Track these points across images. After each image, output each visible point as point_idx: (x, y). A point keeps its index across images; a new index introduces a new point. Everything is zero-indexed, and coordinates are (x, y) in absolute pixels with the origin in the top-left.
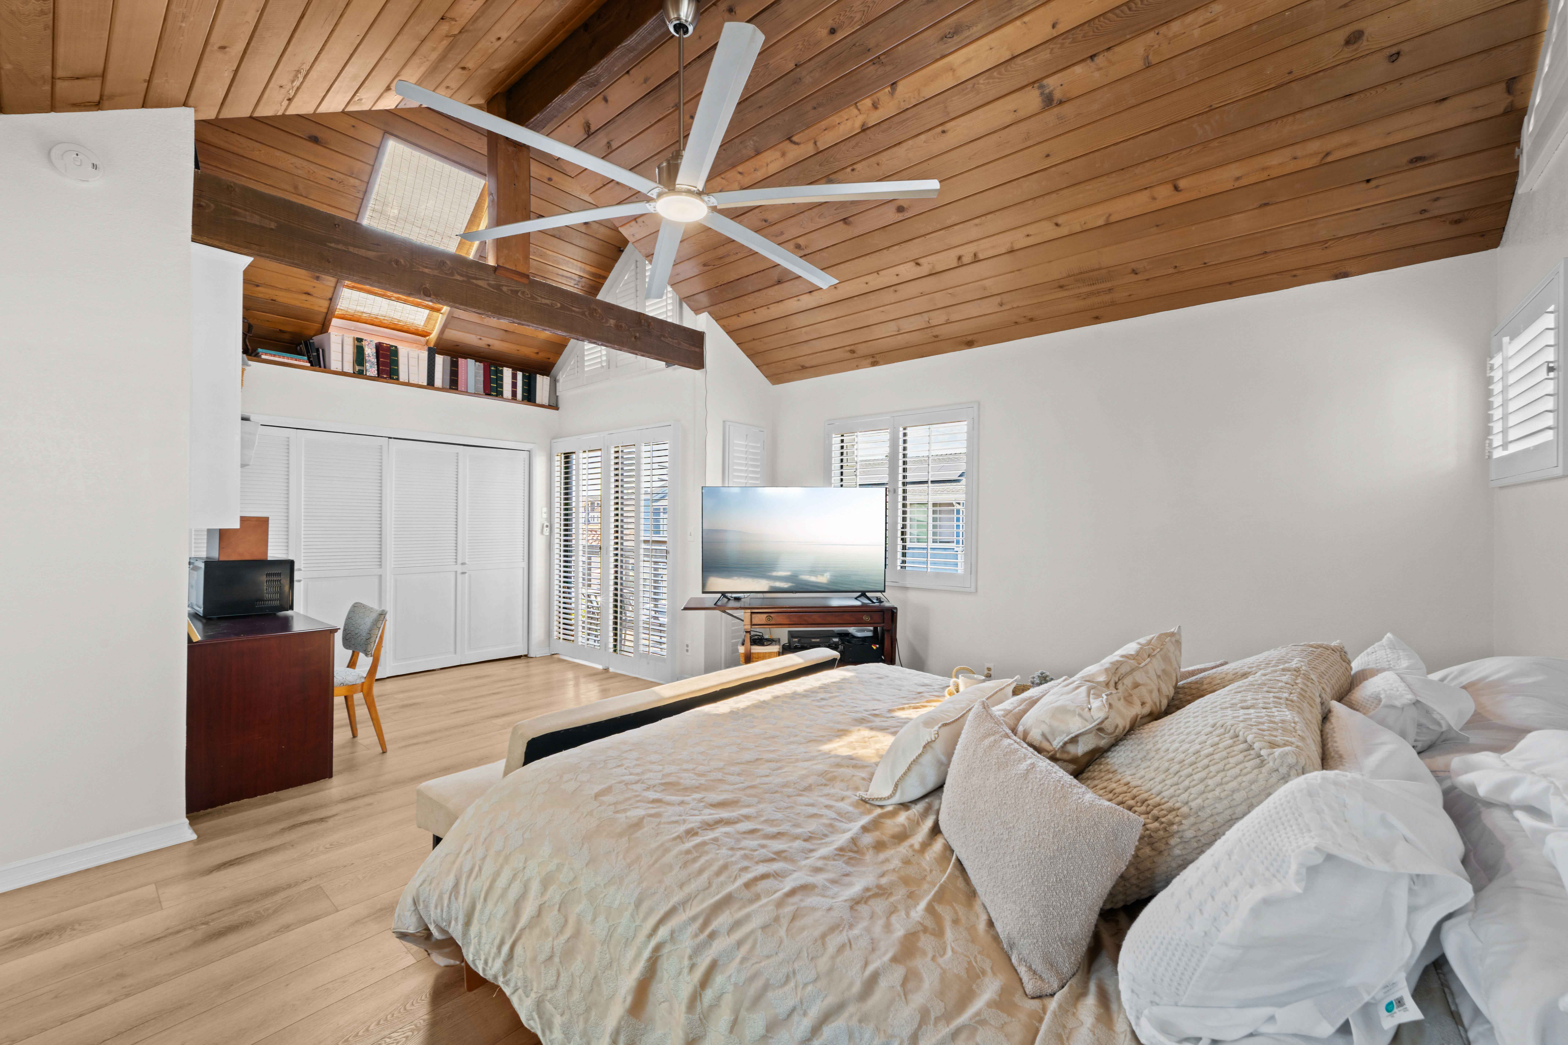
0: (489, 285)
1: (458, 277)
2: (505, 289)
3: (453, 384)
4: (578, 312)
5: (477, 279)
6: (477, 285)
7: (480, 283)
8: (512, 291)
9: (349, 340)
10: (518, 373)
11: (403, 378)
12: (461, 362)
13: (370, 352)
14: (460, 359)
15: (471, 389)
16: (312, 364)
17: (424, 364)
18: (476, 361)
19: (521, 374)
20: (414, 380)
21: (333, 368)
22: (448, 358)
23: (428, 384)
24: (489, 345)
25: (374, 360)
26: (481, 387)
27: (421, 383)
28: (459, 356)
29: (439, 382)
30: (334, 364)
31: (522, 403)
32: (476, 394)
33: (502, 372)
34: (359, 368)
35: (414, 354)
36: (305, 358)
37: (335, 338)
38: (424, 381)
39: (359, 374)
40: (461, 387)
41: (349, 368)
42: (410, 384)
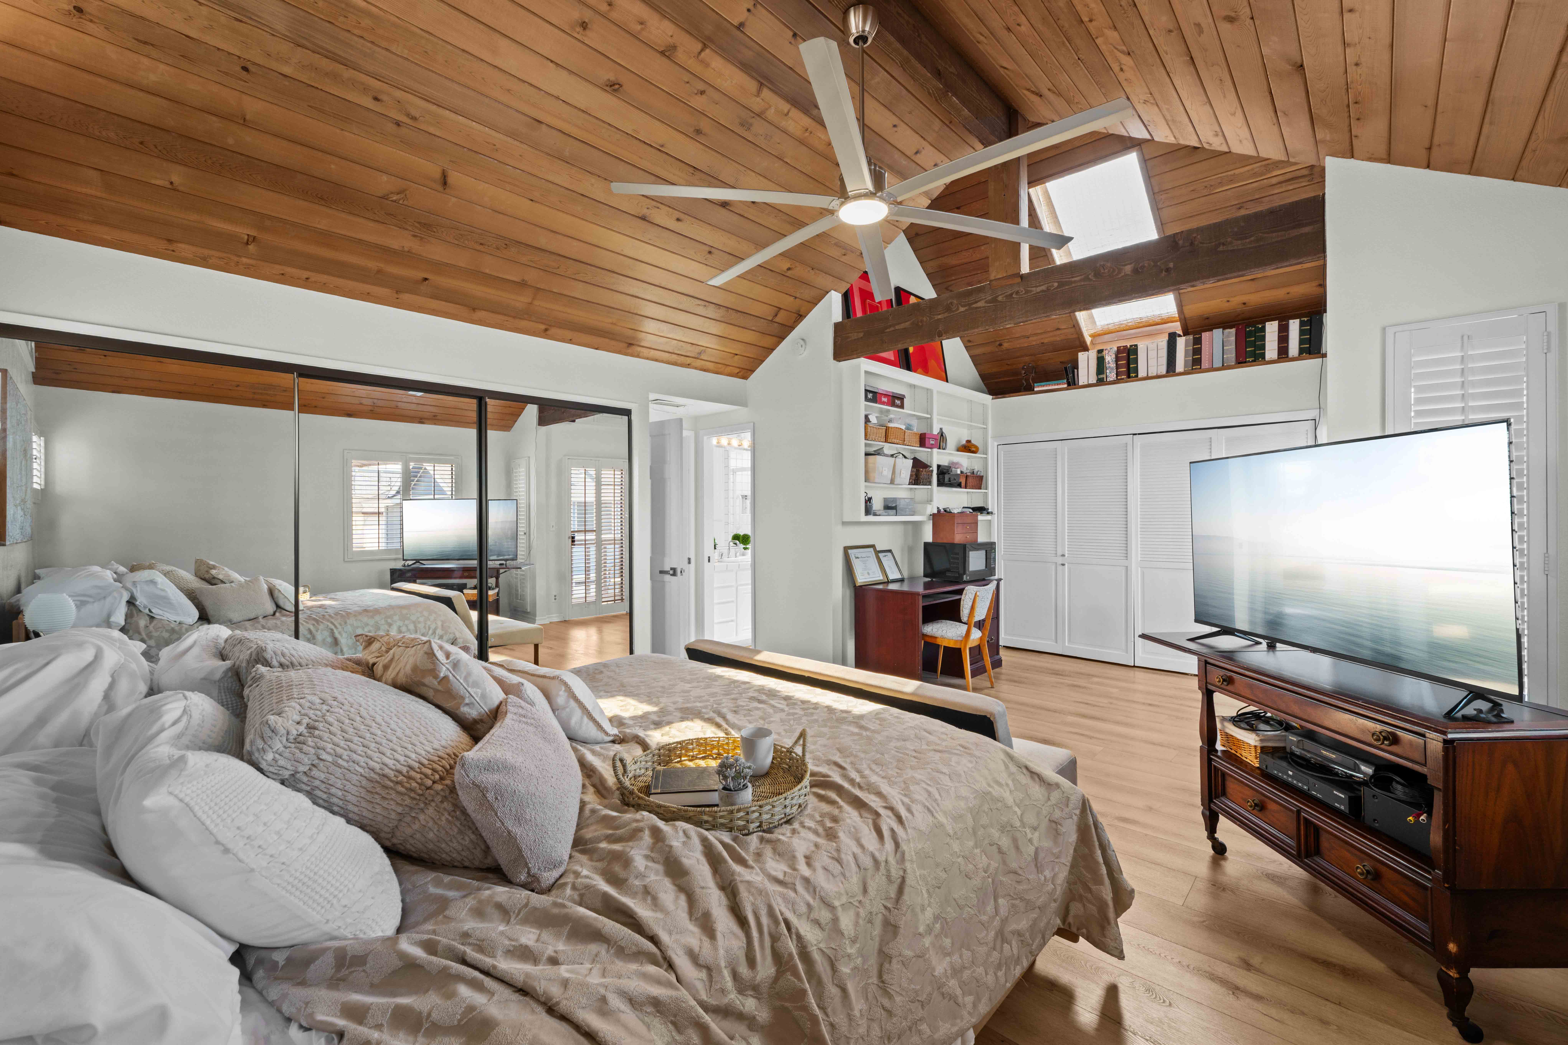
0: (986, 302)
1: (962, 309)
2: (1000, 298)
3: (1196, 364)
4: (1080, 281)
5: (976, 302)
6: (976, 308)
7: (979, 304)
8: (1006, 296)
9: (1092, 354)
10: (1291, 321)
11: (1142, 373)
12: (1205, 336)
13: (1109, 359)
14: (1203, 334)
15: (1217, 363)
16: (1069, 384)
17: (1164, 353)
18: (1224, 328)
19: (1297, 321)
20: (1153, 372)
21: (1080, 384)
22: (1191, 337)
23: (1168, 372)
24: (1244, 304)
25: (1113, 365)
26: (1231, 356)
27: (1159, 373)
28: (1205, 331)
29: (1180, 366)
30: (1082, 380)
31: (1294, 359)
32: (1224, 367)
33: (1263, 329)
34: (1101, 376)
35: (1153, 346)
36: (1065, 381)
37: (1082, 357)
38: (1163, 370)
39: (1101, 382)
40: (1205, 364)
41: (1093, 379)
42: (1148, 378)
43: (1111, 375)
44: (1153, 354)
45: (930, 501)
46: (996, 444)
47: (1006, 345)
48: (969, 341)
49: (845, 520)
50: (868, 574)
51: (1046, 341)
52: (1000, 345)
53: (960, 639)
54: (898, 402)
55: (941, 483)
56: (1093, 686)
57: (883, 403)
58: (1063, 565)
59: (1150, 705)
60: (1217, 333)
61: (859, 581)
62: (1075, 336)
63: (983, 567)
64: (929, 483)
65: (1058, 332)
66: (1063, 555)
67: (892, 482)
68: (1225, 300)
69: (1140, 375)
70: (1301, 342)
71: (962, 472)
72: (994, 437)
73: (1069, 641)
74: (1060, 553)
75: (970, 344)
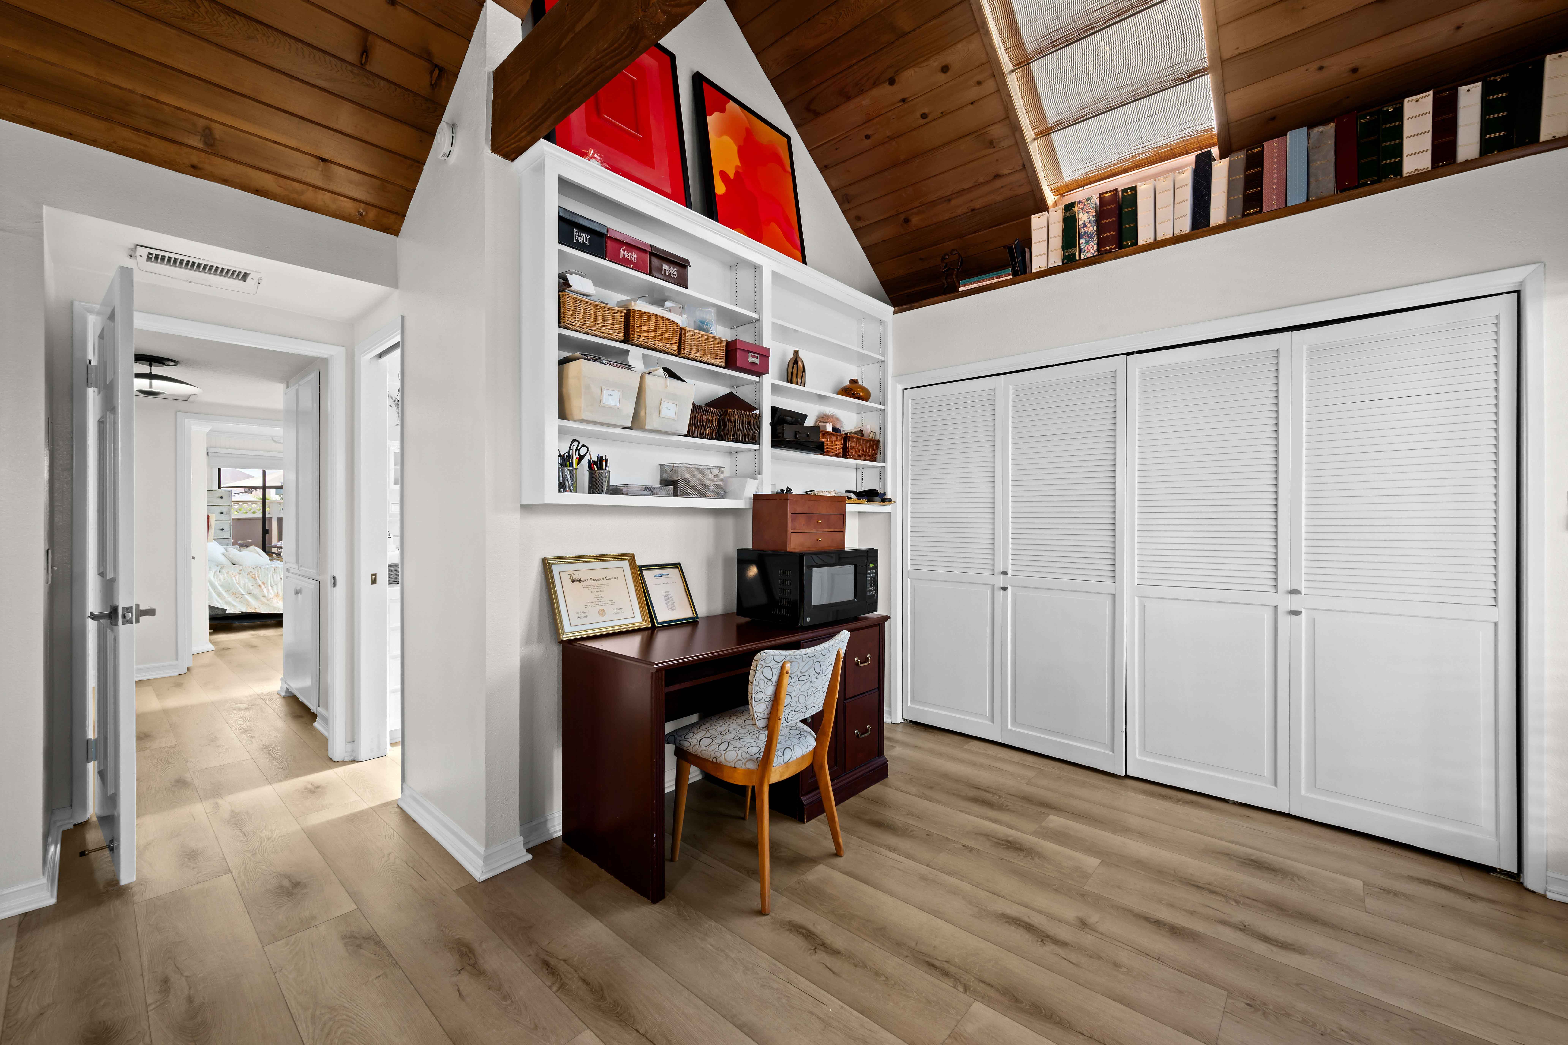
3: (1251, 206)
9: (1056, 216)
10: (1462, 90)
11: (1144, 235)
12: (1271, 148)
13: (1085, 218)
14: (1266, 144)
15: (1296, 196)
16: (1015, 274)
17: (1186, 194)
18: (1311, 126)
19: (1476, 89)
20: (1165, 232)
21: (1035, 268)
22: (1241, 156)
23: (1194, 227)
24: (1355, 70)
25: (1092, 229)
26: (1327, 181)
27: (1177, 232)
28: (1271, 138)
29: (1218, 214)
30: (1038, 263)
31: (1469, 165)
32: (1310, 204)
33: (1399, 114)
34: (1071, 251)
35: (1164, 184)
36: (1010, 270)
37: (1037, 221)
38: (1185, 225)
39: (1070, 262)
40: (1270, 202)
41: (1056, 260)
42: (1157, 244)
43: (1089, 249)
44: (1164, 199)
45: (756, 473)
46: (900, 387)
47: (915, 220)
48: (858, 218)
49: (525, 502)
50: (602, 613)
51: (978, 204)
52: (907, 221)
53: (751, 766)
54: (672, 270)
55: (777, 442)
56: (1049, 847)
57: (626, 263)
58: (1004, 589)
59: (1175, 931)
60: (1297, 139)
61: (567, 628)
62: (1026, 189)
63: (850, 597)
64: (755, 439)
65: (998, 183)
66: (1005, 573)
67: (637, 422)
68: (1314, 66)
69: (1141, 241)
70: (1486, 126)
71: (835, 430)
72: (898, 376)
73: (1014, 721)
74: (999, 568)
75: (860, 224)
